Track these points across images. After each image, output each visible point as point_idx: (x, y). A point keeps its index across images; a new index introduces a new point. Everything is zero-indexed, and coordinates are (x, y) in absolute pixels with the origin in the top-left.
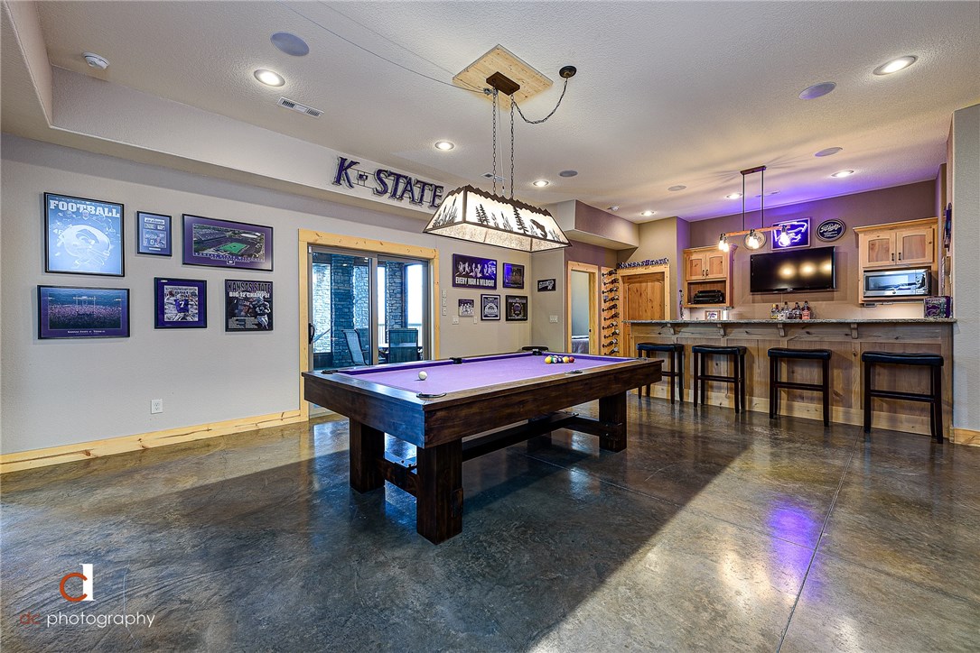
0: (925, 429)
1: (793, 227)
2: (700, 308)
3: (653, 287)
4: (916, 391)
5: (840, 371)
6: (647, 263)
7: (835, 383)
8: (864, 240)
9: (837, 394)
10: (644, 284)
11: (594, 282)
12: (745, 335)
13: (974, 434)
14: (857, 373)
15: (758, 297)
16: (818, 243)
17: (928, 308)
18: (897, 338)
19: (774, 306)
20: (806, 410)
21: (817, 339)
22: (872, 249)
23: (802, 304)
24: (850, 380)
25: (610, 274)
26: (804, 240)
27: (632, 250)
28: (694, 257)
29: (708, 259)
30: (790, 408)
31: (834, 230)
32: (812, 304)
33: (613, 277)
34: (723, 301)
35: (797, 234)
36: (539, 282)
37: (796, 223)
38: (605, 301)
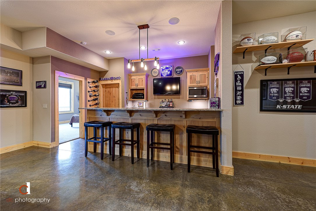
0: (210, 165)
1: (167, 68)
2: (136, 101)
3: (115, 90)
4: (207, 145)
5: (179, 135)
6: (112, 79)
7: (176, 142)
8: (189, 74)
9: (177, 148)
10: (112, 89)
11: (82, 86)
12: (139, 116)
13: (229, 169)
14: (185, 136)
15: (156, 97)
16: (175, 76)
17: (211, 103)
18: (200, 119)
19: (161, 100)
20: (164, 157)
21: (169, 119)
22: (191, 79)
23: (170, 100)
24: (182, 140)
25: (94, 82)
26: (171, 74)
27: (106, 72)
28: (133, 78)
29: (138, 79)
30: (158, 156)
31: (180, 71)
32: (173, 100)
33: (97, 84)
34: (143, 98)
35: (168, 71)
36: (37, 82)
37: (168, 66)
38: (90, 96)
